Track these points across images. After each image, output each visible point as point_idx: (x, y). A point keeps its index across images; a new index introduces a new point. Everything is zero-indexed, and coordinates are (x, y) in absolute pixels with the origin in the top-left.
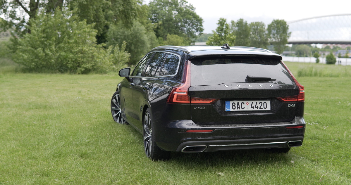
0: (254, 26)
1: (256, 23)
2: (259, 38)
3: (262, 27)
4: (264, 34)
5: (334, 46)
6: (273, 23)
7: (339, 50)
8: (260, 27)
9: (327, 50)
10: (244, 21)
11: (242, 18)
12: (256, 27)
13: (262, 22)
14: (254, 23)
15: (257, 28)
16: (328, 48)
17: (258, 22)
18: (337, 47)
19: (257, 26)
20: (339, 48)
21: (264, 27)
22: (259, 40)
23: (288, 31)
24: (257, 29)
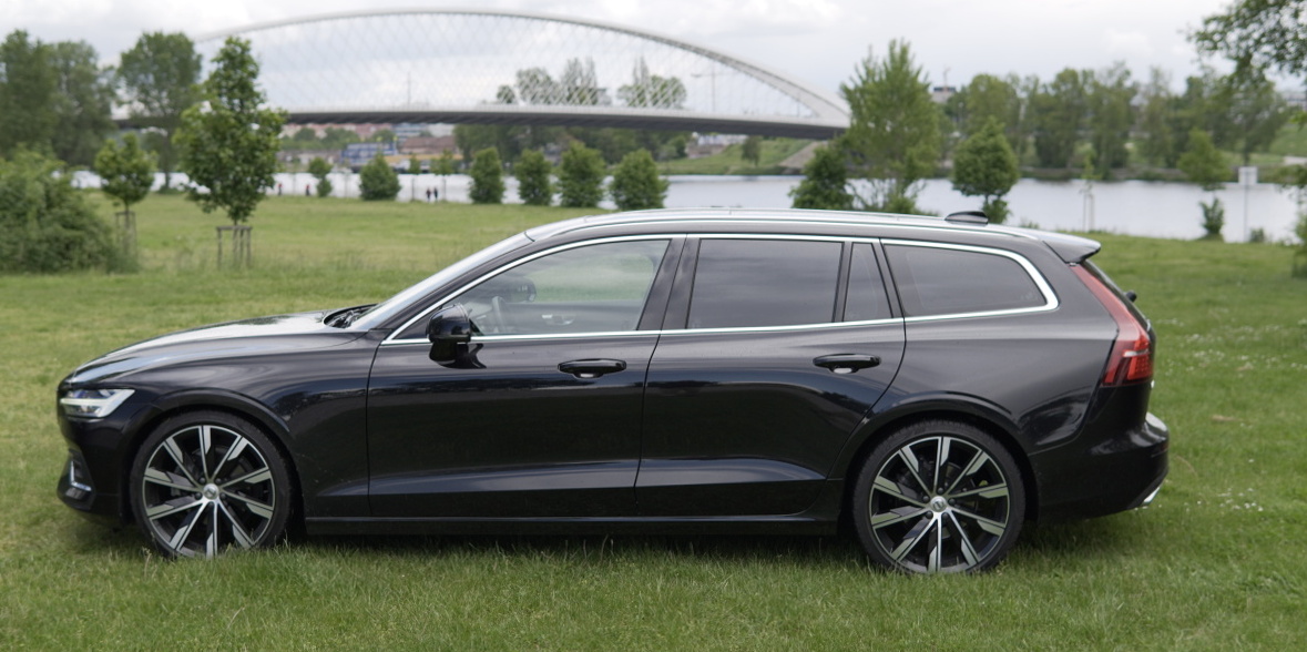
0: (56, 60)
1: (62, 46)
2: (75, 103)
3: (86, 63)
4: (94, 87)
5: (329, 132)
6: (140, 45)
7: (352, 142)
8: (77, 62)
9: (304, 144)
10: (31, 40)
11: (21, 29)
12: (61, 62)
13: (83, 42)
14: (56, 47)
15: (67, 64)
16: (307, 136)
17: (69, 44)
18: (342, 131)
19: (67, 58)
20: (350, 134)
21: (92, 61)
22: (78, 112)
23: (199, 78)
24: (66, 70)
